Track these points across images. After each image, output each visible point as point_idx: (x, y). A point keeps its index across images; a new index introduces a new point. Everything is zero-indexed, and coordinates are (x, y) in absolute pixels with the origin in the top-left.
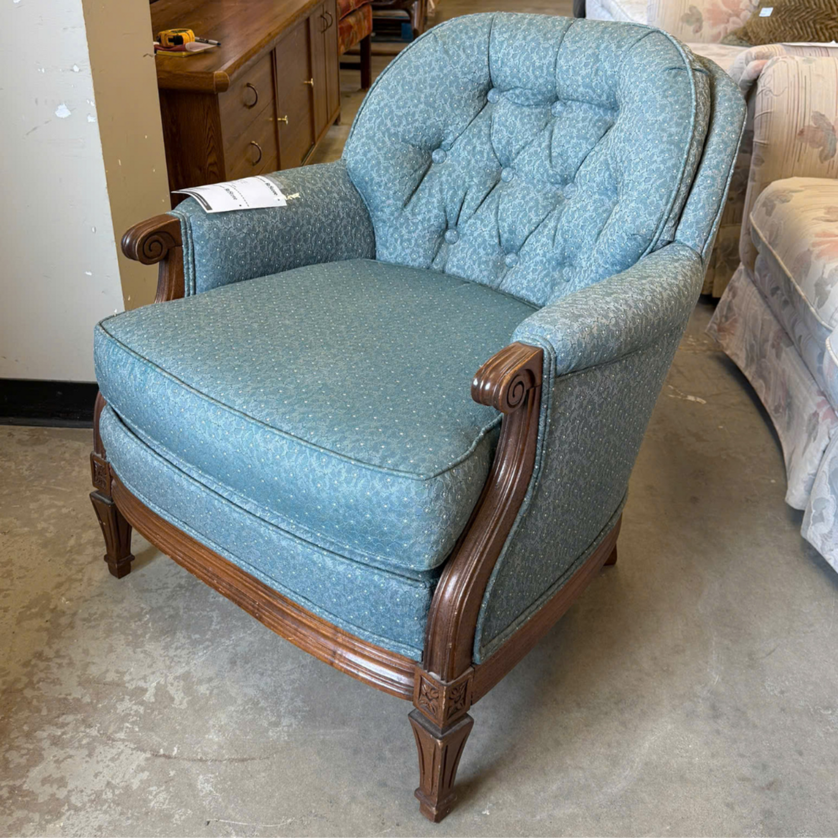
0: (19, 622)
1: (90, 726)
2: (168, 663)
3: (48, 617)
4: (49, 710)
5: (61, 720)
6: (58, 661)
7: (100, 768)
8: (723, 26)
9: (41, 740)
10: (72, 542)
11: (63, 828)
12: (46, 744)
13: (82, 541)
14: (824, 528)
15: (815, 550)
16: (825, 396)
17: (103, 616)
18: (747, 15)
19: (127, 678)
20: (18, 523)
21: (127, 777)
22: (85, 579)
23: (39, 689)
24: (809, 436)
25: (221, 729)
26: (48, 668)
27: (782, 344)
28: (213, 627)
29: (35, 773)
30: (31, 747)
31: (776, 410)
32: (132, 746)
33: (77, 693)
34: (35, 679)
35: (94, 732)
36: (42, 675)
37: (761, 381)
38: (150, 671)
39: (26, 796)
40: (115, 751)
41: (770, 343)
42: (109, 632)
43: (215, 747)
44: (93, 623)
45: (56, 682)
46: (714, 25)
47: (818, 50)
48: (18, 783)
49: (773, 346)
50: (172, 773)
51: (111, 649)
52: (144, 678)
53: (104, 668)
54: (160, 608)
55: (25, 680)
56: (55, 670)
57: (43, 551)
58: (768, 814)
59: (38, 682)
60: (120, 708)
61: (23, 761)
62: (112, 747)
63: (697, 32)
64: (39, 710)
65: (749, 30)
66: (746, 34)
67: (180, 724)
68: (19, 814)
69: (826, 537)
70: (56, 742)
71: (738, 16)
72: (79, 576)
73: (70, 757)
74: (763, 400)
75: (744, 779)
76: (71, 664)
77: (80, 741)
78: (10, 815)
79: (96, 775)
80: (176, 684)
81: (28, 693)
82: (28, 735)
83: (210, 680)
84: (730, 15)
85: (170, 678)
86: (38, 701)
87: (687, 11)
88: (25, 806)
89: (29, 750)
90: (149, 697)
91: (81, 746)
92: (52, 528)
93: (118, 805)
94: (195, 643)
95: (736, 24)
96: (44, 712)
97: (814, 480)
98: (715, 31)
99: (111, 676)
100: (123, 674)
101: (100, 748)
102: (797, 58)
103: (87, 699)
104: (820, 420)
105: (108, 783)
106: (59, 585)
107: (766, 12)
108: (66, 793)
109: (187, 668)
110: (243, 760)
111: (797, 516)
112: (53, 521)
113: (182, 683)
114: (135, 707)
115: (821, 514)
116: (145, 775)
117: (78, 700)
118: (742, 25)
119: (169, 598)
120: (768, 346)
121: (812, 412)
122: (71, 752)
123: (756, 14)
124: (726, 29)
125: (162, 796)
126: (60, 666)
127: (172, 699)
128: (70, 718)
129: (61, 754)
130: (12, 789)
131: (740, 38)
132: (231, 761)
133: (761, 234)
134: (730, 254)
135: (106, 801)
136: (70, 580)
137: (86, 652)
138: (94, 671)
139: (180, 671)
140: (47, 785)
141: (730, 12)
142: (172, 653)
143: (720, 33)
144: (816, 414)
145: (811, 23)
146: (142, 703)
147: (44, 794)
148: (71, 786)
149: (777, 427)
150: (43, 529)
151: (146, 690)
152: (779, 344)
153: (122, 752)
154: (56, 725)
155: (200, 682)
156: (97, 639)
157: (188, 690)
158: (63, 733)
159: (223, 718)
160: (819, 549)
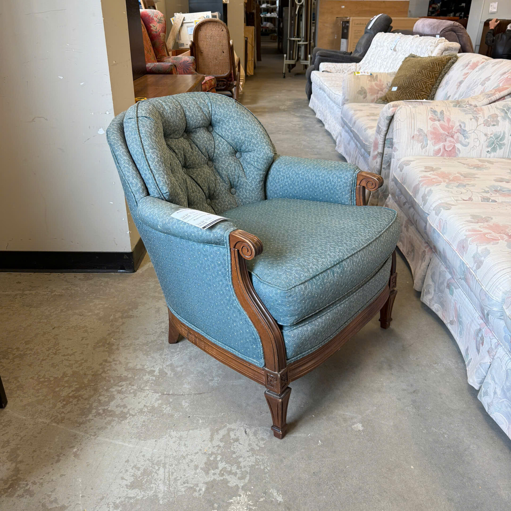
0: (94, 349)
1: (133, 386)
2: (162, 360)
3: (107, 346)
4: (114, 381)
5: (120, 384)
6: (115, 362)
7: (140, 400)
8: (376, 95)
9: (112, 392)
10: (112, 317)
11: (129, 422)
12: (115, 393)
13: (116, 317)
14: (430, 297)
15: (427, 306)
16: (428, 243)
17: (131, 345)
18: (386, 90)
19: (146, 367)
20: (86, 311)
21: (152, 403)
22: (120, 331)
23: (108, 373)
24: (422, 260)
25: (189, 383)
26: (110, 365)
27: (409, 225)
28: (179, 347)
29: (112, 403)
30: (109, 394)
31: (408, 253)
32: (152, 391)
33: (125, 374)
34: (106, 370)
35: (135, 387)
36: (108, 368)
37: (401, 243)
38: (155, 364)
39: (110, 412)
40: (145, 394)
41: (404, 225)
42: (135, 350)
43: (188, 390)
44: (127, 348)
45: (115, 370)
46: (372, 95)
47: (418, 103)
48: (106, 408)
49: (405, 227)
50: (171, 400)
51: (137, 357)
52: (153, 366)
53: (135, 364)
54: (155, 340)
55: (101, 370)
56: (114, 366)
57: (100, 321)
58: (414, 401)
59: (107, 371)
60: (145, 378)
61: (107, 400)
62: (144, 392)
63: (364, 98)
64: (110, 381)
65: (387, 97)
66: (386, 99)
67: (171, 382)
68: (108, 419)
69: (431, 300)
70: (119, 392)
71: (382, 91)
72: (118, 330)
73: (127, 397)
74: (402, 251)
75: (404, 390)
76: (120, 363)
77: (130, 391)
78: (105, 419)
79: (139, 403)
80: (167, 368)
81: (103, 375)
82: (107, 390)
83: (182, 366)
84: (379, 91)
85: (164, 366)
86: (108, 378)
87: (360, 89)
88: (111, 416)
89: (108, 396)
90: (157, 373)
91: (130, 393)
92: (102, 313)
93: (150, 413)
94: (172, 353)
95: (381, 94)
96: (112, 381)
97: (424, 278)
98: (373, 97)
99: (139, 367)
100: (144, 366)
101: (139, 393)
102: (410, 106)
103: (130, 376)
104: (426, 253)
105: (145, 406)
106: (109, 334)
107: (395, 89)
108: (127, 410)
109: (171, 362)
110: (200, 394)
111: (418, 294)
112: (101, 310)
113: (170, 368)
114: (151, 378)
115: (429, 291)
116: (160, 402)
117: (126, 376)
118: (384, 95)
119: (159, 337)
120: (403, 227)
121: (423, 251)
122: (127, 395)
123: (390, 90)
124: (377, 97)
125: (168, 409)
126: (116, 364)
127: (167, 374)
128: (124, 383)
129: (122, 396)
130: (104, 410)
131: (384, 101)
132: (195, 394)
133: (398, 180)
134: (384, 192)
135: (145, 412)
136: (114, 332)
137: (126, 358)
138: (131, 365)
139: (168, 363)
140: (119, 408)
141: (379, 89)
142: (163, 357)
143: (374, 99)
144: (424, 251)
145: (414, 93)
146: (154, 376)
147: (118, 411)
148: (129, 408)
149: (408, 261)
150: (98, 313)
151: (155, 371)
152: (407, 225)
153: (148, 394)
154: (118, 386)
155: (177, 367)
156: (130, 353)
157: (173, 370)
158: (122, 389)
159: (189, 379)
160: (429, 306)
